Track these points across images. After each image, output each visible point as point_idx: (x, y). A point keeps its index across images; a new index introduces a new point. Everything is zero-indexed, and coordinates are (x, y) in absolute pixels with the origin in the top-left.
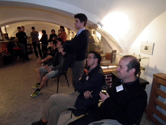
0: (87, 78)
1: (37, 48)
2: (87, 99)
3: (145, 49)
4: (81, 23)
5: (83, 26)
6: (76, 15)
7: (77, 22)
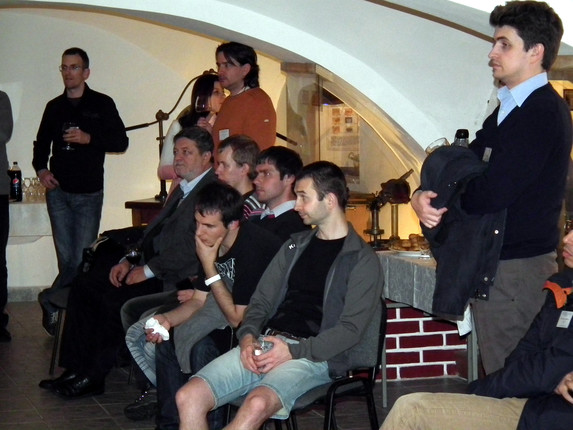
5: (540, 68)
6: (499, 8)
7: (506, 46)
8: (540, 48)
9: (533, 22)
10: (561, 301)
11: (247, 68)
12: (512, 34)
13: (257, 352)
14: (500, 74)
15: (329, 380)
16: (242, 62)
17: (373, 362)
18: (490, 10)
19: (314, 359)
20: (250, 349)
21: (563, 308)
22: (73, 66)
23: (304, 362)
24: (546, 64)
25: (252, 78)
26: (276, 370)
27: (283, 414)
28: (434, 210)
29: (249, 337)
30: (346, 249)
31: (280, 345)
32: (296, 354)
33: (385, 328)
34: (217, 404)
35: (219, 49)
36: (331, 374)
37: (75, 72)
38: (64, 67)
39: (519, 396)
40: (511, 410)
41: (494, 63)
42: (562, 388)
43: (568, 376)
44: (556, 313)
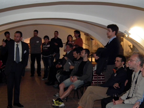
0: (115, 75)
1: (36, 62)
2: (116, 88)
4: (113, 32)
5: (115, 35)
6: (108, 25)
7: (109, 31)
8: (115, 32)
9: (114, 28)
10: (115, 72)
11: (79, 34)
12: (110, 30)
13: (72, 79)
14: (108, 36)
15: (84, 83)
16: (78, 33)
18: (107, 26)
19: (81, 80)
20: (71, 78)
21: (115, 73)
22: (56, 34)
23: (79, 80)
24: (116, 34)
25: (80, 36)
26: (75, 82)
27: (76, 89)
28: (96, 56)
29: (71, 76)
30: (87, 63)
31: (76, 78)
33: (93, 75)
34: (66, 87)
35: (74, 31)
37: (56, 35)
38: (55, 34)
39: (107, 87)
40: (106, 89)
41: (107, 34)
42: (114, 86)
43: (115, 84)
44: (114, 74)
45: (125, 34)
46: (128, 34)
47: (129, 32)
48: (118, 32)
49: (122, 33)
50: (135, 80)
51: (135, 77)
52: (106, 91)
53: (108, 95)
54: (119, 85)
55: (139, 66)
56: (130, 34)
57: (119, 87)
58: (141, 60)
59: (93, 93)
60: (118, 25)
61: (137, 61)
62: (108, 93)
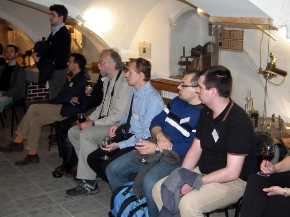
0: (71, 85)
3: (144, 52)
4: (59, 17)
5: (62, 22)
6: (51, 6)
7: (54, 16)
8: (62, 17)
9: (60, 10)
10: (70, 80)
12: (55, 13)
14: (52, 23)
17: (24, 97)
18: (49, 6)
19: (9, 96)
21: (71, 82)
23: (6, 97)
24: (64, 21)
28: (37, 58)
32: (4, 95)
36: (14, 100)
39: (61, 104)
40: (59, 107)
41: (51, 20)
42: (71, 102)
43: (72, 99)
44: (69, 83)
45: (77, 20)
46: (83, 21)
47: (84, 17)
48: (68, 18)
49: (73, 19)
50: (110, 91)
51: (110, 87)
52: (60, 111)
53: (62, 116)
54: (79, 99)
55: (114, 69)
56: (85, 21)
57: (79, 103)
58: (115, 60)
59: (39, 115)
60: (67, 6)
61: (111, 63)
62: (63, 113)
